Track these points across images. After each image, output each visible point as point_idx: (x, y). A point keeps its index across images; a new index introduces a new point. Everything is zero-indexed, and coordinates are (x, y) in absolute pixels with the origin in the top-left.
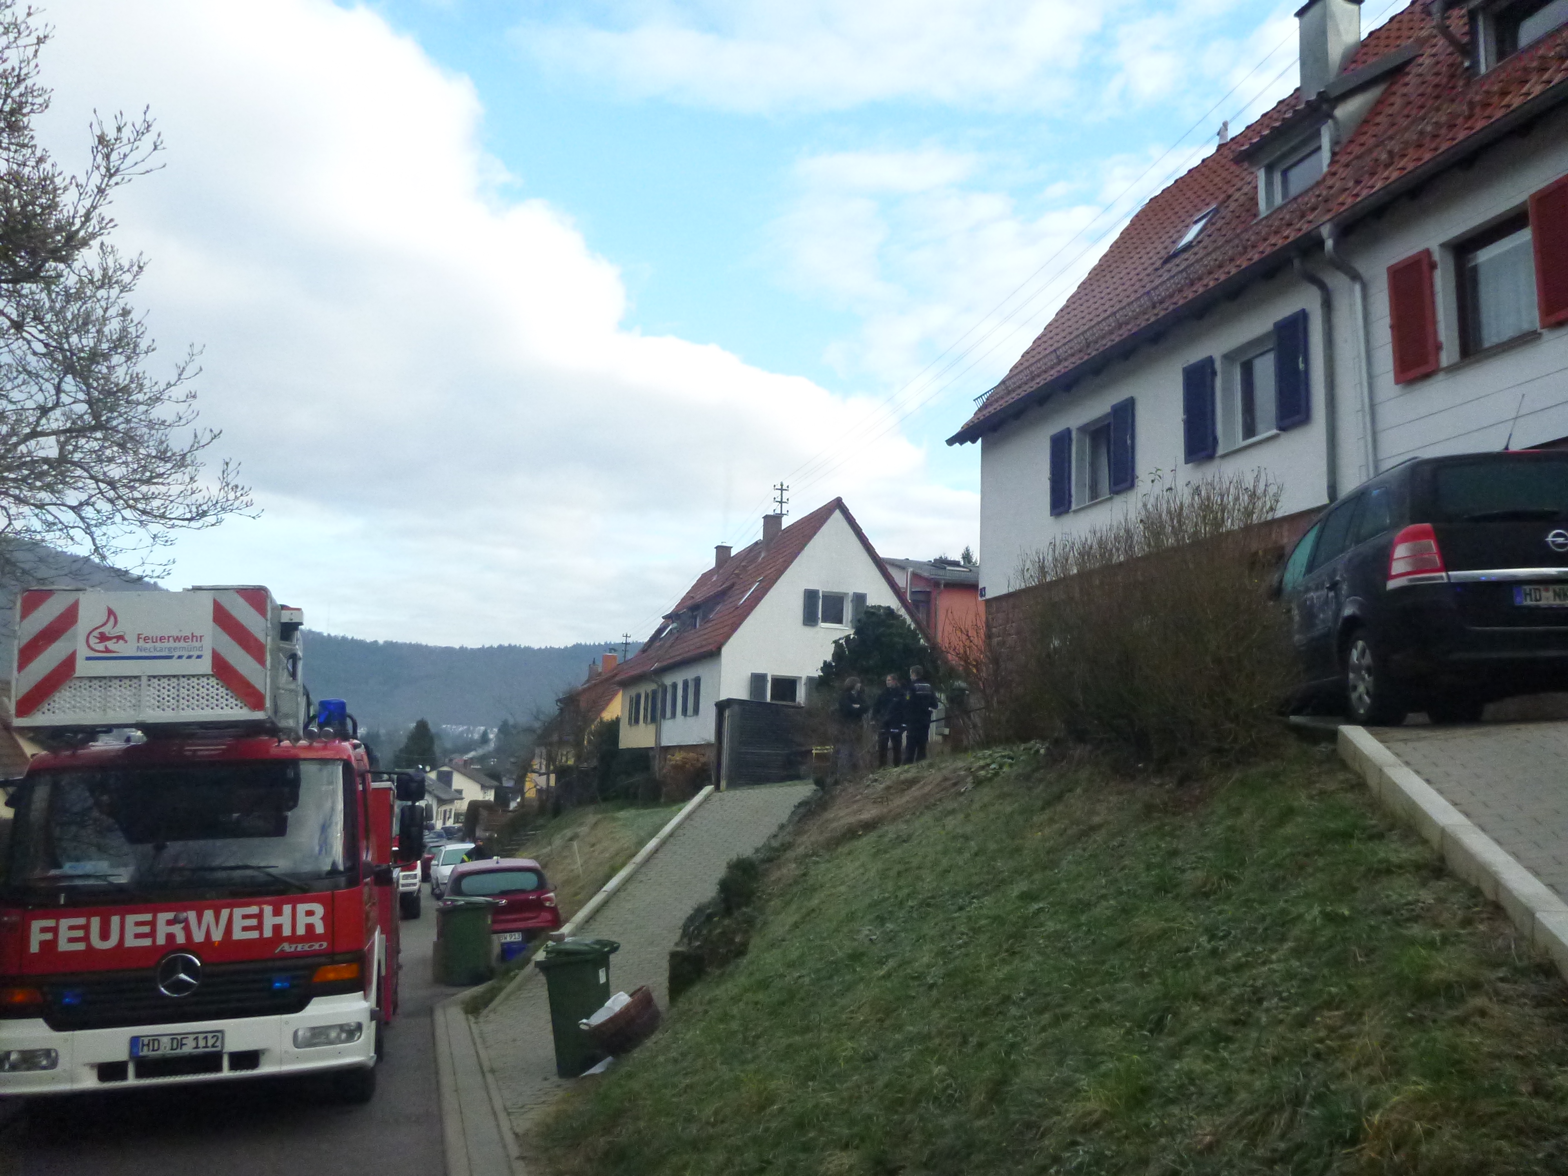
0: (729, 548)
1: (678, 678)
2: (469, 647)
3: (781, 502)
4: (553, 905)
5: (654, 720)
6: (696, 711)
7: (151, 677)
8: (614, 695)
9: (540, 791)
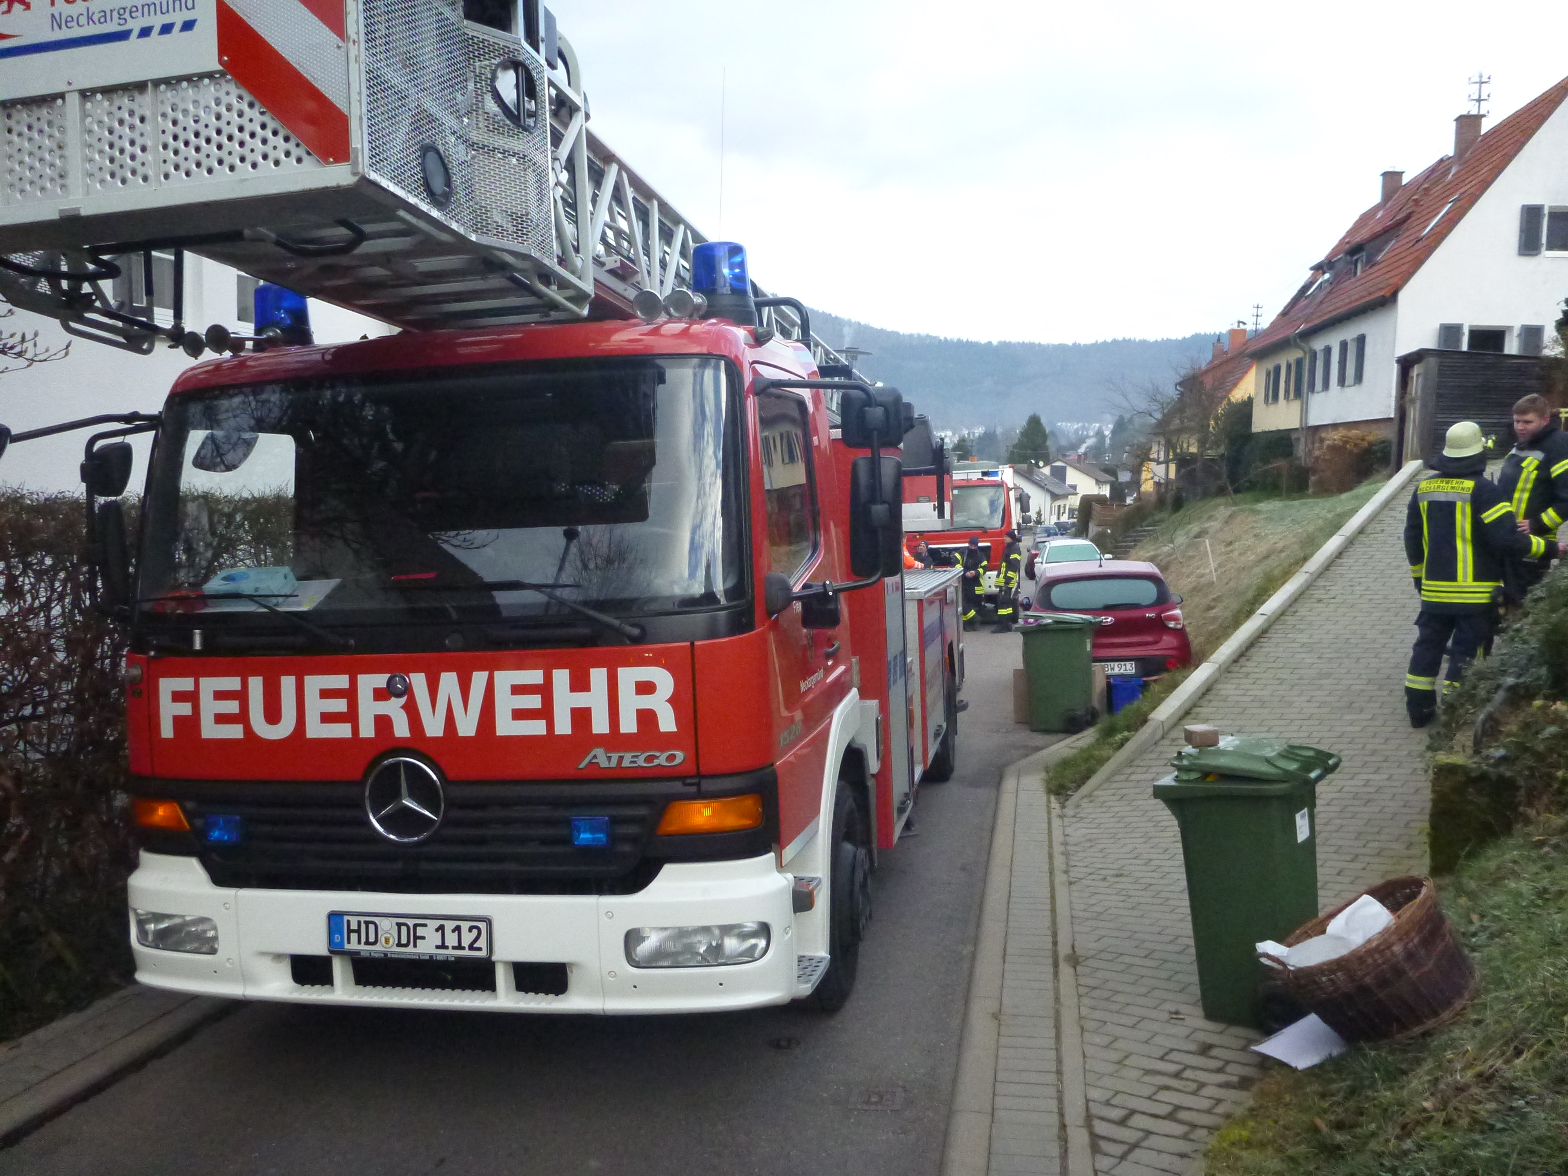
0: (1400, 174)
1: (1333, 340)
2: (1082, 343)
3: (1479, 100)
4: (1179, 626)
5: (1298, 394)
6: (1359, 378)
7: (86, 94)
8: (1250, 367)
9: (1158, 484)
